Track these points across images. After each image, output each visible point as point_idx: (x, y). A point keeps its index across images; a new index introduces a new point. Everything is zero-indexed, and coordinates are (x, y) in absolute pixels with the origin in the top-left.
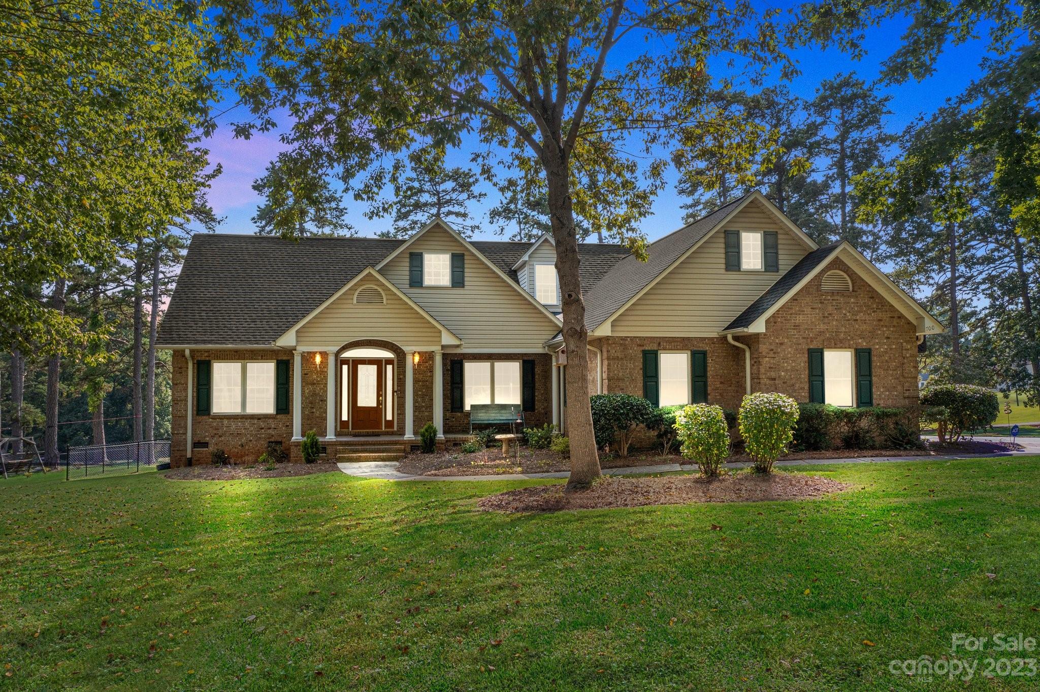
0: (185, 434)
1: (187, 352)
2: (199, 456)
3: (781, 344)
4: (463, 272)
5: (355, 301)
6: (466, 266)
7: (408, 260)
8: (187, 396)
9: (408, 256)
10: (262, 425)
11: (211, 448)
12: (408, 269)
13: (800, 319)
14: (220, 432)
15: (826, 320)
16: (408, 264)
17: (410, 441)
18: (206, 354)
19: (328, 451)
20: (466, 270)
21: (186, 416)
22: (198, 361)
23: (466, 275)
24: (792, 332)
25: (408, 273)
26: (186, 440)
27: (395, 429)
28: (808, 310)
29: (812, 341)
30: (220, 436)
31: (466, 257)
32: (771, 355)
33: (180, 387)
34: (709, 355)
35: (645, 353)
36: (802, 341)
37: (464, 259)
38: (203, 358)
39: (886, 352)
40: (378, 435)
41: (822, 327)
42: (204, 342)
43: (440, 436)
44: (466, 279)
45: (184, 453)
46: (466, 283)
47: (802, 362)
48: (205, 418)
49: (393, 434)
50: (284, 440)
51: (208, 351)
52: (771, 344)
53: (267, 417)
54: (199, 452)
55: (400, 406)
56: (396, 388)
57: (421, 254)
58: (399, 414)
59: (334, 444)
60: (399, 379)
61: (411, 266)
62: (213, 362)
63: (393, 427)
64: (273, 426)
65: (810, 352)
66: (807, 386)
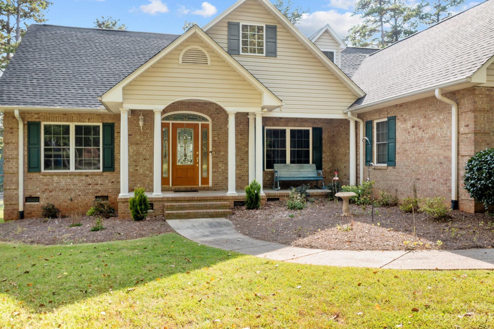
0: (17, 189)
1: (17, 113)
2: (31, 209)
4: (275, 43)
5: (180, 61)
6: (278, 37)
7: (226, 29)
8: (18, 155)
9: (226, 25)
10: (89, 181)
11: (43, 202)
12: (226, 37)
14: (51, 188)
16: (226, 33)
17: (233, 198)
18: (36, 116)
19: (155, 207)
20: (278, 41)
21: (18, 173)
22: (28, 122)
23: (278, 45)
25: (226, 41)
26: (17, 194)
27: (210, 184)
30: (50, 192)
31: (278, 30)
33: (11, 146)
37: (276, 31)
38: (33, 120)
40: (195, 191)
42: (34, 104)
43: (262, 193)
44: (278, 49)
45: (16, 207)
46: (278, 53)
48: (35, 175)
49: (208, 189)
50: (109, 195)
51: (38, 113)
53: (93, 174)
54: (30, 206)
55: (215, 165)
56: (210, 149)
57: (238, 24)
58: (213, 172)
59: (162, 200)
60: (214, 141)
61: (230, 34)
62: (43, 124)
63: (208, 184)
64: (100, 182)
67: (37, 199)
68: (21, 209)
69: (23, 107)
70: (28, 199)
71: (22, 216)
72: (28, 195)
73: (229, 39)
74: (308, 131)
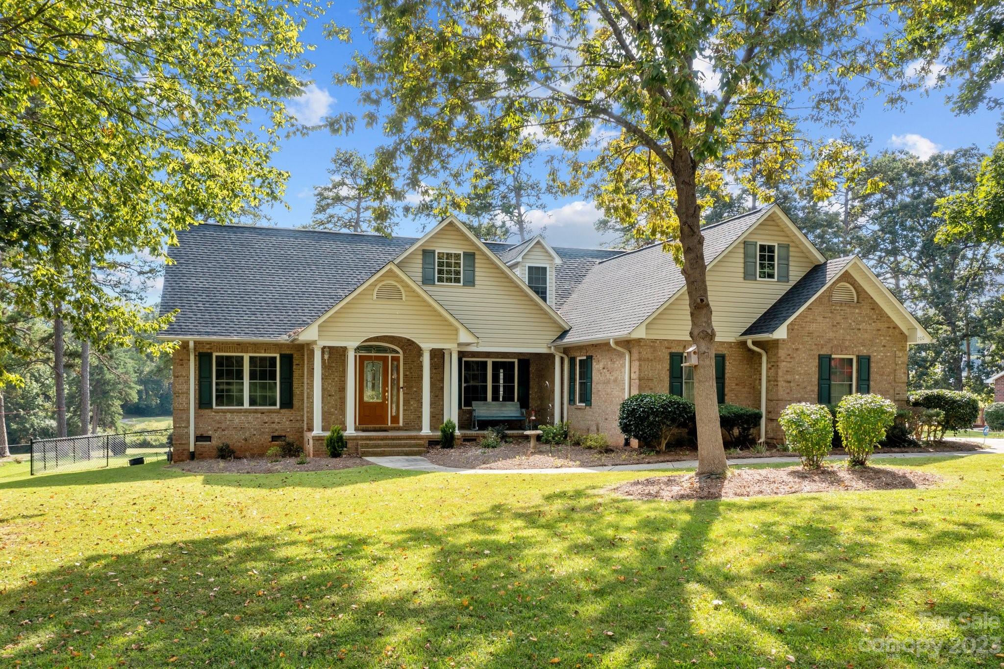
0: (188, 427)
1: (191, 344)
2: (202, 449)
3: (797, 349)
4: (474, 271)
5: (375, 297)
6: (476, 265)
7: (421, 257)
8: (189, 389)
9: (421, 253)
10: (266, 419)
11: (215, 442)
12: (421, 266)
13: (813, 327)
14: (223, 426)
15: (835, 329)
16: (421, 261)
17: (427, 437)
18: (208, 346)
19: (349, 445)
20: (476, 269)
21: (188, 409)
22: (199, 353)
23: (477, 274)
24: (806, 339)
25: (421, 270)
26: (188, 434)
27: (401, 424)
28: (820, 319)
29: (822, 348)
30: (223, 430)
31: (476, 257)
32: (788, 359)
33: (181, 380)
34: (727, 358)
35: (672, 355)
36: (814, 347)
37: (474, 259)
38: (205, 350)
39: (882, 359)
40: (385, 430)
41: (831, 335)
42: (208, 333)
43: (457, 433)
44: (476, 278)
45: (186, 447)
46: (476, 283)
47: (813, 368)
48: (207, 411)
49: (399, 429)
50: (288, 434)
51: (209, 343)
52: (788, 349)
53: (270, 411)
54: (202, 446)
55: (406, 402)
56: (401, 385)
57: (434, 252)
58: (404, 410)
59: (355, 439)
60: (405, 376)
61: (424, 263)
62: (215, 355)
63: (398, 423)
64: (277, 420)
65: (821, 357)
66: (816, 389)
67: (208, 438)
68: (192, 449)
69: (197, 338)
70: (199, 438)
71: (192, 456)
72: (199, 434)
73: (424, 268)
74: (513, 363)
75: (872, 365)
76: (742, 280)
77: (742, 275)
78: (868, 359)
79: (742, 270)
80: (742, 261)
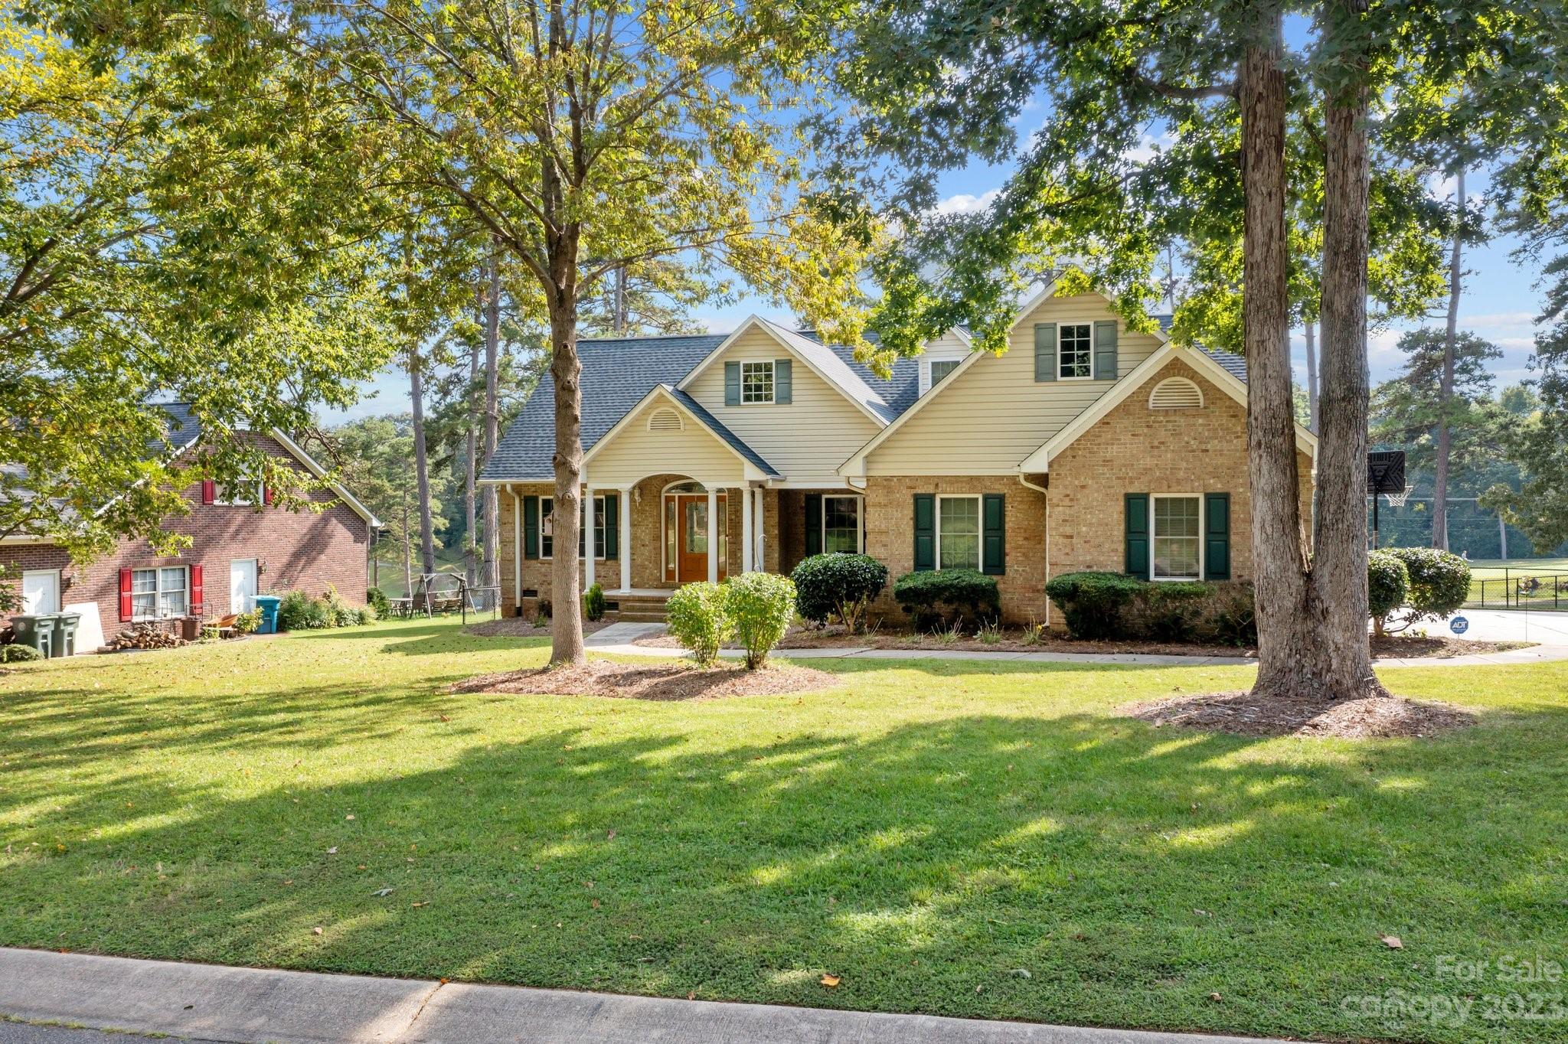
0: (514, 579)
1: (509, 488)
2: (528, 605)
3: (1083, 487)
4: (790, 383)
5: (649, 428)
6: (795, 374)
7: (722, 370)
8: (514, 538)
9: (723, 366)
11: (540, 597)
12: (723, 383)
13: (1113, 451)
14: (549, 579)
15: (1156, 452)
16: (723, 374)
18: (532, 490)
19: (621, 607)
20: (795, 380)
21: (514, 559)
22: (524, 496)
23: (794, 387)
24: (1101, 470)
25: (722, 388)
26: (514, 586)
28: (1126, 438)
29: (1131, 483)
30: (548, 584)
31: (793, 365)
32: (1067, 502)
33: (508, 527)
34: (1008, 500)
35: (917, 498)
36: (1115, 482)
38: (530, 494)
41: (1149, 462)
42: (528, 475)
44: (794, 392)
45: (513, 602)
46: (793, 398)
47: (1116, 513)
48: (533, 563)
51: (534, 485)
52: (1066, 487)
54: (529, 602)
57: (738, 364)
61: (727, 379)
62: (541, 498)
65: (1129, 499)
66: (1121, 547)
67: (534, 593)
68: (518, 605)
69: (515, 481)
70: (526, 592)
71: (519, 612)
72: (525, 587)
73: (727, 385)
75: (1233, 508)
76: (1031, 382)
77: (1032, 375)
78: (1225, 498)
79: (1032, 368)
80: (1032, 353)
